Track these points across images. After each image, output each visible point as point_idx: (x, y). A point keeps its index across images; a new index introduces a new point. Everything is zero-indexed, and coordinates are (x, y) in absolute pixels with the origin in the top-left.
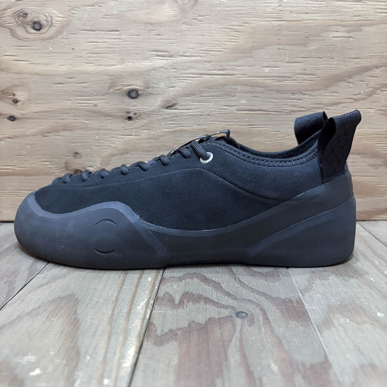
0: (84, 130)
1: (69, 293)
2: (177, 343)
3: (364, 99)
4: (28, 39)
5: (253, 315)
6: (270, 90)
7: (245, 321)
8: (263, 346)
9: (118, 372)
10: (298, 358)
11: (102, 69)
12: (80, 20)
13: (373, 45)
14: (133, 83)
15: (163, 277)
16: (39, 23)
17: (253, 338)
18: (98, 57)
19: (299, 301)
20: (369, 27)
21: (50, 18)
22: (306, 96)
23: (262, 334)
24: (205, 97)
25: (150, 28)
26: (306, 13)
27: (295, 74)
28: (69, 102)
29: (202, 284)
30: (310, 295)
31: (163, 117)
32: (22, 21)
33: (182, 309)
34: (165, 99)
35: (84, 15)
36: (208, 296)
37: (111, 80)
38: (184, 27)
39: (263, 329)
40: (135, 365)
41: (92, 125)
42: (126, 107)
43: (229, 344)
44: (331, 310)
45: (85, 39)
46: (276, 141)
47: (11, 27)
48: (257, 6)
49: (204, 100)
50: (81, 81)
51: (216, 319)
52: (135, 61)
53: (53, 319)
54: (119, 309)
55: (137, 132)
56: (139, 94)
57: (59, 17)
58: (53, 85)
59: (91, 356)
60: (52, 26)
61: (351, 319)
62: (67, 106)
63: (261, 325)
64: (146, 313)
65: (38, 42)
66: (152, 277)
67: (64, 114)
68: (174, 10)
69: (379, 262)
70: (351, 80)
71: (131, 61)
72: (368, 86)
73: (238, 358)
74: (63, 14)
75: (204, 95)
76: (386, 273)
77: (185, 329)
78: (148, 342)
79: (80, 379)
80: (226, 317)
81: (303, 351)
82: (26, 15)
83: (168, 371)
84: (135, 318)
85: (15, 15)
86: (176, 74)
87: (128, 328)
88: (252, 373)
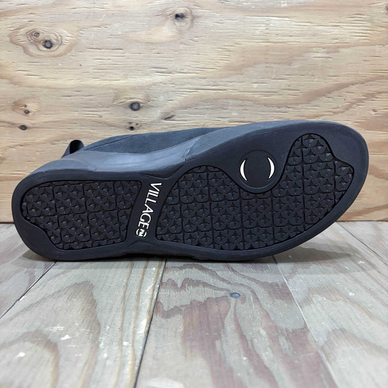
0: (90, 139)
1: (84, 280)
2: (181, 316)
3: (342, 112)
4: (39, 56)
5: (244, 295)
6: (258, 104)
7: (238, 300)
8: (254, 318)
9: (134, 337)
10: (283, 326)
11: (107, 83)
12: (87, 39)
13: (350, 65)
14: (135, 97)
15: (166, 267)
16: (50, 41)
17: (245, 312)
18: (103, 72)
19: (284, 285)
20: (346, 49)
21: (60, 37)
22: (290, 109)
23: (253, 309)
24: (200, 109)
25: (152, 47)
26: (290, 36)
27: (280, 89)
28: (76, 113)
29: (200, 272)
30: (293, 280)
31: (162, 127)
32: (35, 40)
33: (184, 292)
34: (165, 111)
35: (91, 35)
36: (206, 281)
37: (115, 93)
38: (181, 46)
39: (253, 305)
40: (148, 332)
41: (97, 134)
42: (129, 118)
43: (225, 317)
44: (311, 291)
45: (92, 56)
47: (24, 45)
48: (246, 29)
49: (199, 113)
50: (87, 94)
51: (214, 298)
52: (137, 76)
53: (73, 300)
54: (130, 291)
56: (141, 107)
57: (68, 37)
58: (62, 97)
59: (110, 326)
60: (62, 45)
61: (328, 298)
62: (74, 116)
63: (251, 303)
64: (153, 294)
65: (48, 58)
66: (156, 267)
67: (72, 124)
68: (172, 31)
70: (330, 95)
71: (133, 76)
72: (346, 101)
73: (233, 326)
74: (72, 34)
75: (199, 108)
76: (359, 263)
77: (187, 306)
78: (157, 316)
79: (104, 342)
80: (222, 297)
81: (287, 321)
82: (38, 34)
83: (175, 336)
84: (144, 298)
85: (28, 34)
86: (174, 89)
87: (139, 306)
88: (245, 337)
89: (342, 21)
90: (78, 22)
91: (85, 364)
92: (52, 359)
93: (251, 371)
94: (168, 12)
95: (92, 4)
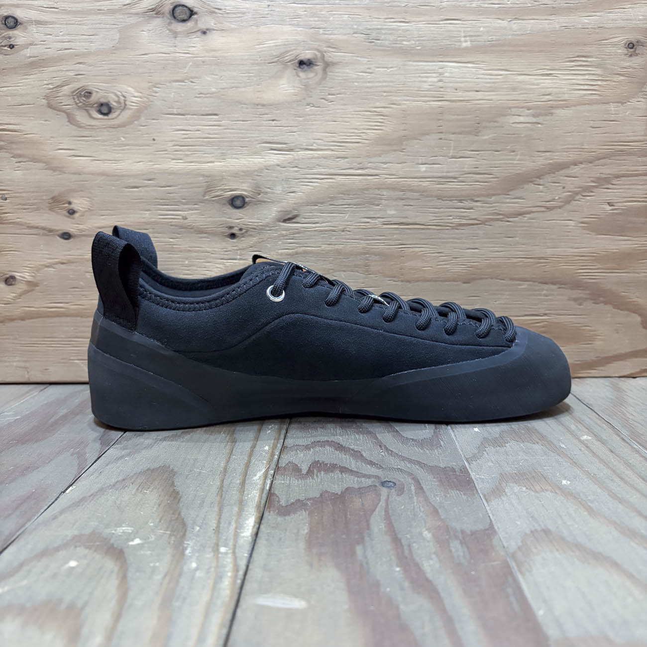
0: (168, 252)
1: (161, 464)
2: (306, 513)
3: (560, 207)
4: (92, 127)
5: (402, 484)
6: (427, 196)
7: (392, 491)
8: (414, 515)
9: (236, 541)
10: (457, 526)
11: (194, 167)
12: (164, 100)
13: (570, 134)
14: (238, 187)
15: (284, 446)
16: (107, 105)
17: (402, 507)
18: (188, 150)
19: (463, 470)
20: (564, 109)
21: (122, 98)
22: (478, 204)
23: (414, 503)
24: (338, 205)
25: (263, 110)
26: (477, 91)
27: (463, 173)
28: (147, 212)
29: (337, 452)
30: (478, 463)
31: (279, 233)
32: (84, 102)
33: (311, 479)
34: (283, 209)
35: (171, 93)
36: (345, 465)
37: (206, 182)
38: (308, 109)
39: (415, 498)
40: (256, 534)
41: (180, 245)
42: (228, 220)
43: (372, 514)
44: (504, 479)
45: (171, 126)
46: (439, 267)
47: (68, 111)
48: (409, 82)
49: (338, 210)
50: (164, 184)
51: (356, 489)
52: (240, 156)
53: (145, 491)
54: (230, 479)
55: (243, 254)
56: (246, 203)
57: (135, 97)
58: (124, 189)
59: (200, 527)
60: (125, 109)
61: (529, 488)
62: (144, 218)
63: (413, 495)
64: (264, 484)
65: (105, 130)
66: (269, 446)
68: (294, 87)
69: (577, 426)
70: (541, 182)
71: (235, 156)
72: (565, 189)
73: (383, 526)
74: (141, 93)
75: (336, 204)
76: (582, 439)
77: (316, 499)
78: (270, 512)
79: (191, 547)
80: (368, 487)
81: (464, 519)
82: (89, 94)
83: (297, 540)
84: (252, 489)
85: (74, 94)
86: (297, 175)
87: (244, 500)
88: (400, 540)
89: (557, 67)
90: (151, 74)
91: (165, 575)
92: (116, 569)
93: (406, 584)
94: (286, 58)
95: (171, 47)
